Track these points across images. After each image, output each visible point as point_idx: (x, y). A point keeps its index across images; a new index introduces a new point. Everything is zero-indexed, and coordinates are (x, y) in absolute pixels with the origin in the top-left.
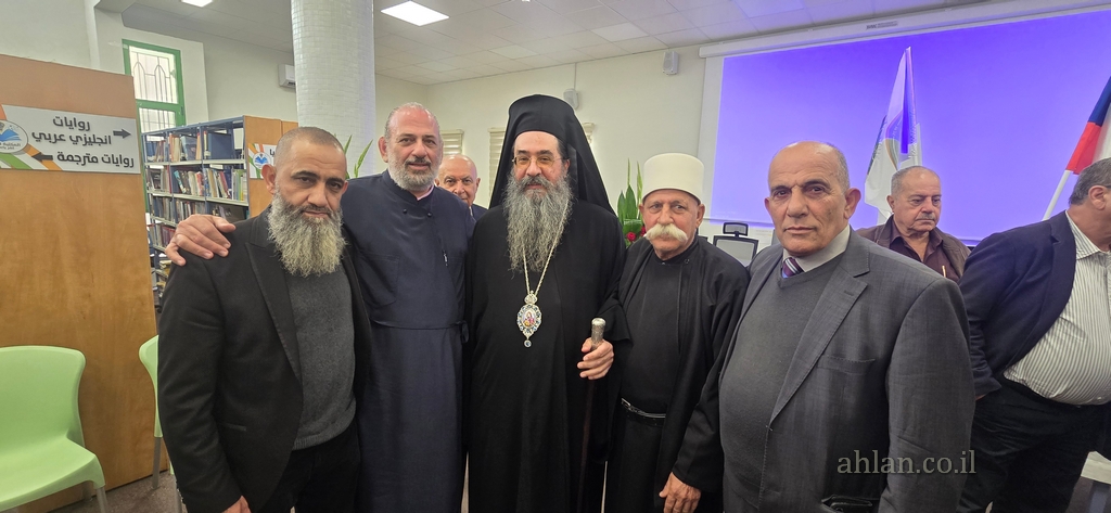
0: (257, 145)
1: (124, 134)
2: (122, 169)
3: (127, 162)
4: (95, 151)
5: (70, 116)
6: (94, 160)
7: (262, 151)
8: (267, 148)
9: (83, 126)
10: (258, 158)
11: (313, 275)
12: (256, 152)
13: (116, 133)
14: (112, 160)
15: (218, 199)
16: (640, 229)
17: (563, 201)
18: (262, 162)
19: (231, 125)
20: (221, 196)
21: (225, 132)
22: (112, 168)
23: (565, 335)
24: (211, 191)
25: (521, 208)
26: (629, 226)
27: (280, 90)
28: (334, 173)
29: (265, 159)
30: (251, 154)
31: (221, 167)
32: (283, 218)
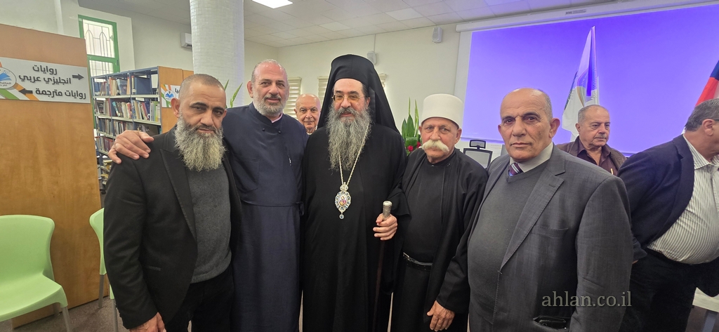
0: (167, 86)
1: (79, 77)
2: (78, 100)
3: (82, 96)
4: (60, 88)
5: (44, 65)
6: (60, 94)
7: (170, 89)
8: (173, 87)
9: (52, 72)
10: (167, 94)
11: (204, 170)
12: (166, 90)
13: (74, 77)
14: (71, 94)
15: (141, 121)
16: (417, 143)
17: (365, 125)
18: (170, 97)
19: (150, 73)
20: (143, 118)
21: (145, 77)
22: (71, 100)
23: (365, 211)
24: (137, 115)
25: (337, 128)
26: (409, 142)
27: (182, 49)
28: (218, 104)
29: (172, 95)
30: (163, 91)
31: (143, 100)
32: (184, 133)
